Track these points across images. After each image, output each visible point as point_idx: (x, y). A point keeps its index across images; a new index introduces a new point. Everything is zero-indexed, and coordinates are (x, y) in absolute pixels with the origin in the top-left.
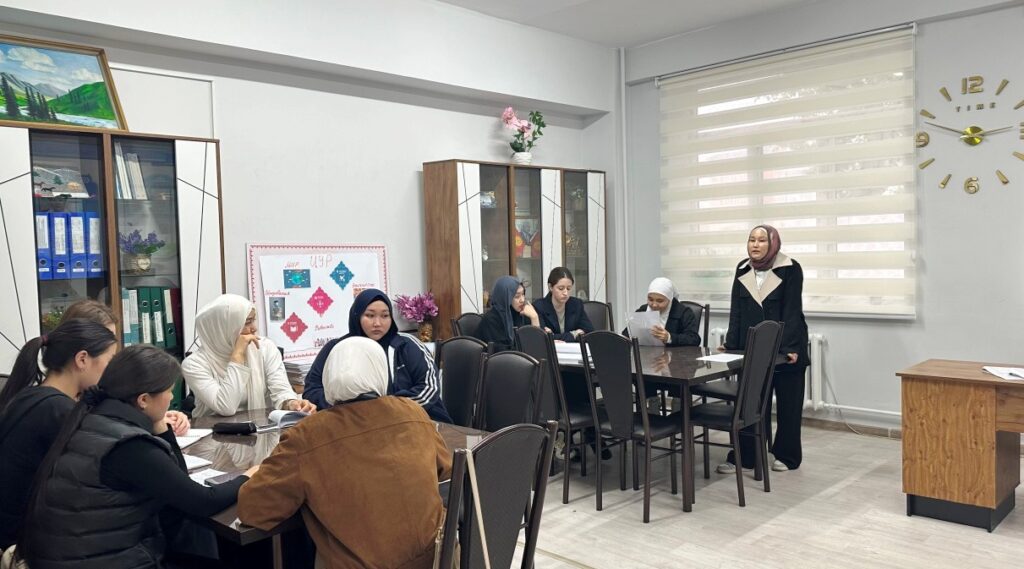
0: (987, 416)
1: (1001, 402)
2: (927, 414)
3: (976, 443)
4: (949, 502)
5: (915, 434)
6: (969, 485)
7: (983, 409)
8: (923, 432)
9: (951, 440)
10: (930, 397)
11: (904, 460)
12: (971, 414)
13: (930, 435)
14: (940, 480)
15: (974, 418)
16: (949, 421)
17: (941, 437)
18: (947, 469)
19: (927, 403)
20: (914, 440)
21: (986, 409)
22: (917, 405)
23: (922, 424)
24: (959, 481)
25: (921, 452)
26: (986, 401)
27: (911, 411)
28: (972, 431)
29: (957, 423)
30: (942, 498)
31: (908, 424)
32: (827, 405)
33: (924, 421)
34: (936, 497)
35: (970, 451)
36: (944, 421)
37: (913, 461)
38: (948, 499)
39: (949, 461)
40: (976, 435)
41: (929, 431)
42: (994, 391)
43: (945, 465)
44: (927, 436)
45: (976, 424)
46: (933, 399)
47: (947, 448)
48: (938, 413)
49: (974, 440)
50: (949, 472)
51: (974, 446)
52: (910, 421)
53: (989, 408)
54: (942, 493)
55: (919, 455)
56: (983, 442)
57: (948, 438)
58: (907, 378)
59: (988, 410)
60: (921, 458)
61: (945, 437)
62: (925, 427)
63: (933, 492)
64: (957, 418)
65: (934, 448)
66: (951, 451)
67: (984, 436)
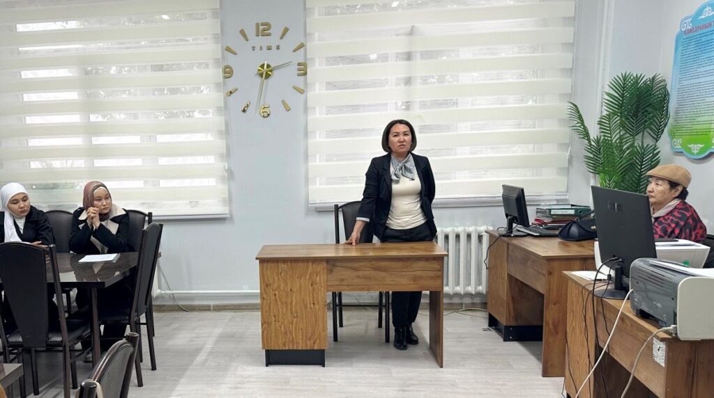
0: (320, 283)
1: (330, 271)
2: (279, 287)
3: (314, 304)
4: (296, 350)
5: (270, 304)
6: (310, 335)
7: (318, 278)
8: (276, 300)
9: (296, 304)
10: (281, 274)
11: (262, 325)
12: (310, 283)
13: (281, 302)
14: (289, 335)
15: (312, 285)
16: (294, 290)
17: (289, 303)
18: (294, 326)
19: (279, 279)
20: (270, 308)
21: (320, 278)
22: (271, 281)
23: (275, 295)
24: (303, 333)
25: (275, 316)
26: (320, 273)
27: (267, 285)
28: (311, 296)
29: (300, 290)
30: (291, 348)
31: (265, 296)
32: (163, 292)
33: (277, 292)
34: (287, 348)
35: (309, 310)
36: (291, 290)
37: (269, 324)
38: (295, 348)
39: (295, 319)
40: (313, 297)
41: (280, 299)
42: (325, 264)
43: (292, 323)
44: (279, 303)
45: (314, 290)
46: (282, 275)
47: (294, 310)
48: (287, 285)
49: (312, 302)
50: (296, 328)
51: (312, 306)
52: (267, 294)
53: (322, 278)
54: (291, 344)
55: (273, 319)
56: (318, 303)
57: (294, 303)
58: (263, 261)
59: (321, 278)
60: (275, 321)
61: (292, 301)
62: (277, 297)
63: (285, 345)
64: (301, 287)
65: (284, 311)
66: (297, 312)
67: (320, 297)
